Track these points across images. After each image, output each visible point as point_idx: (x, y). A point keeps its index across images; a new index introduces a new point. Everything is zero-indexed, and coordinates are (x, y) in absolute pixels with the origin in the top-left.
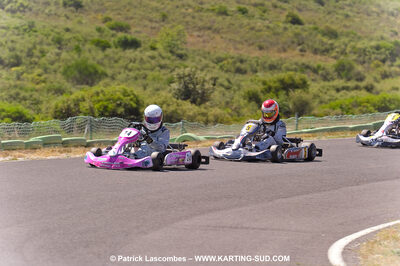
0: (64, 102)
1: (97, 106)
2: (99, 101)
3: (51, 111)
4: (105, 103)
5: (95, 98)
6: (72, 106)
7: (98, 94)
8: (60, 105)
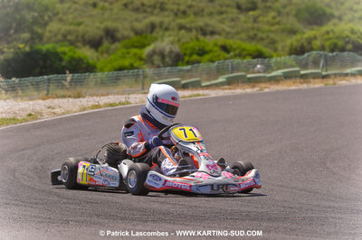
0: (298, 41)
1: (328, 43)
2: (329, 39)
3: (287, 49)
4: (335, 41)
5: (326, 36)
6: (306, 44)
7: (328, 33)
8: (295, 44)
